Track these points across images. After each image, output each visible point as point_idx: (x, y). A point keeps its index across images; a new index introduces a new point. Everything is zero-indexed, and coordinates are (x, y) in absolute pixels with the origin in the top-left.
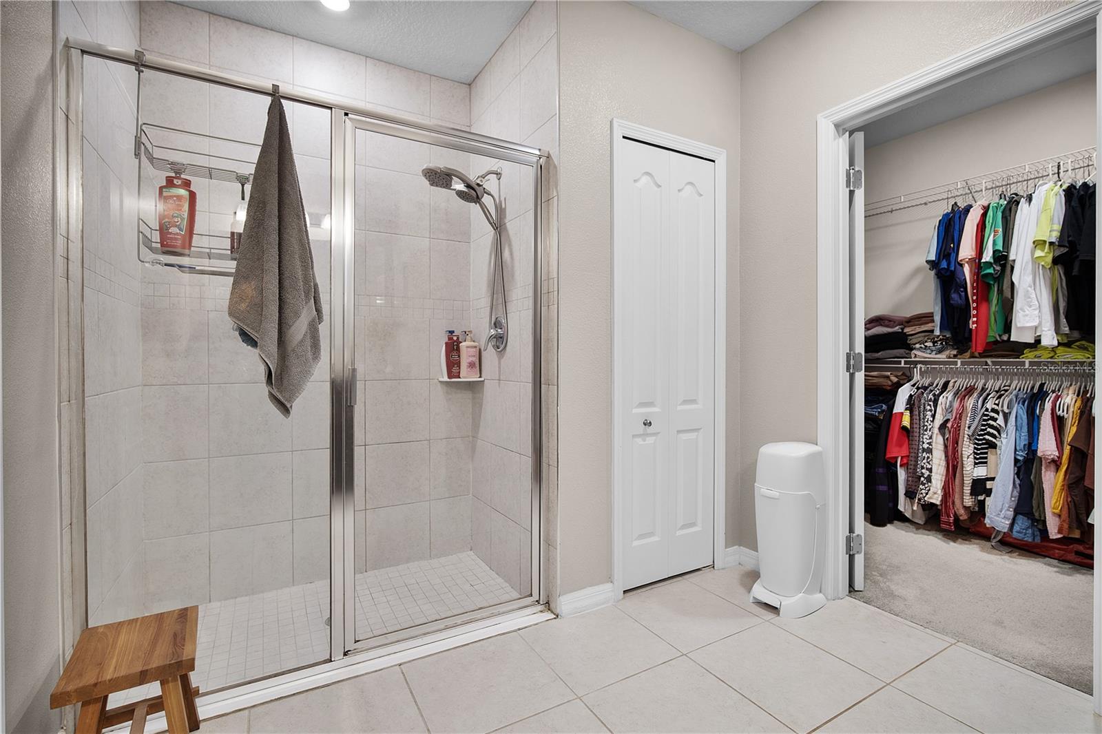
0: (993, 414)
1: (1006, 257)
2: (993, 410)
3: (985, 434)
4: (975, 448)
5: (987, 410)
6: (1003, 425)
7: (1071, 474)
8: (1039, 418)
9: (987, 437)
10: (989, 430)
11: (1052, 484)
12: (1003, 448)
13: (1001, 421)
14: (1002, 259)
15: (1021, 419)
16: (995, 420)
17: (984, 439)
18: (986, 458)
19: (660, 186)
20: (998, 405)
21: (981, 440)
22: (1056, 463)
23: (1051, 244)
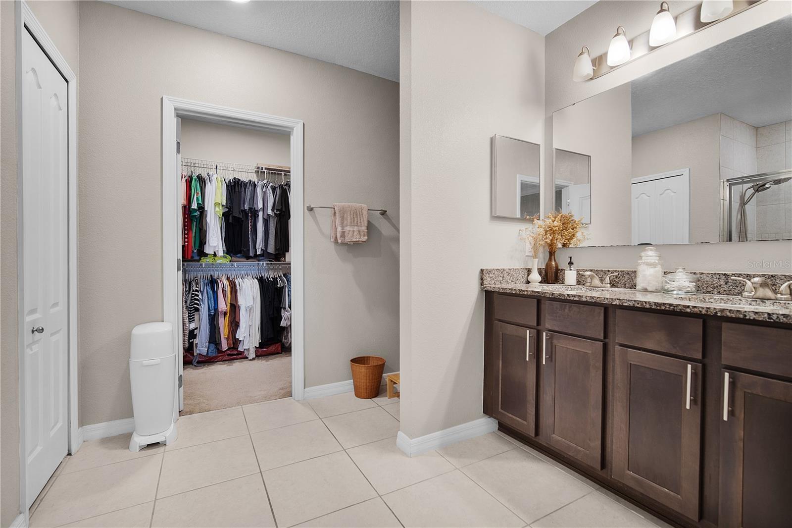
0: (197, 293)
1: (203, 208)
2: (197, 291)
3: (194, 305)
4: (189, 313)
5: (193, 291)
6: (201, 297)
7: (231, 317)
8: (217, 292)
9: (195, 306)
10: (195, 302)
11: (223, 324)
12: (202, 310)
13: (200, 296)
14: (201, 208)
15: (210, 293)
16: (198, 296)
17: (194, 307)
18: (194, 318)
19: (41, 88)
20: (198, 287)
21: (192, 308)
22: (225, 314)
23: (223, 206)
